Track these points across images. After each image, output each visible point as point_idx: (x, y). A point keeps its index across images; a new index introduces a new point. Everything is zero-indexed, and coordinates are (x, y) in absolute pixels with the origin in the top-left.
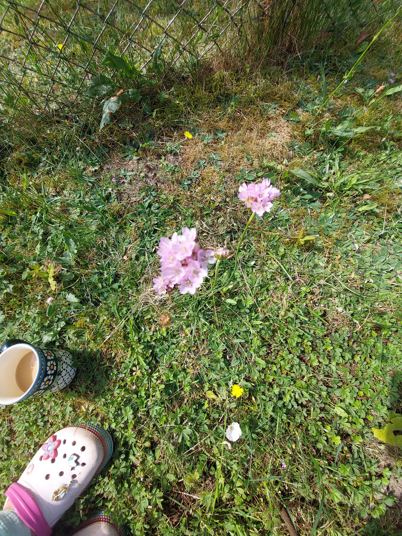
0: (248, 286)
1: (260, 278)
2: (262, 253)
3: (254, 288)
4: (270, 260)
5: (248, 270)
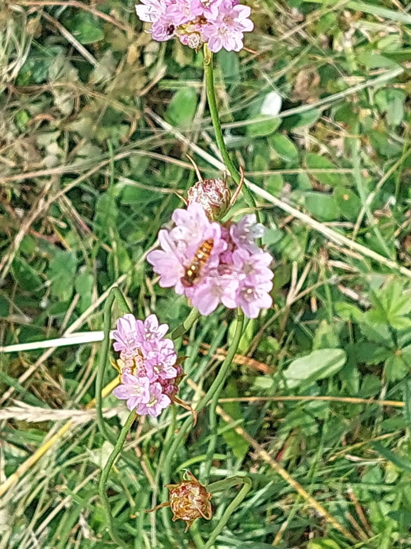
0: (334, 235)
1: (361, 153)
2: (278, 27)
3: (372, 222)
4: (342, 25)
5: (274, 155)
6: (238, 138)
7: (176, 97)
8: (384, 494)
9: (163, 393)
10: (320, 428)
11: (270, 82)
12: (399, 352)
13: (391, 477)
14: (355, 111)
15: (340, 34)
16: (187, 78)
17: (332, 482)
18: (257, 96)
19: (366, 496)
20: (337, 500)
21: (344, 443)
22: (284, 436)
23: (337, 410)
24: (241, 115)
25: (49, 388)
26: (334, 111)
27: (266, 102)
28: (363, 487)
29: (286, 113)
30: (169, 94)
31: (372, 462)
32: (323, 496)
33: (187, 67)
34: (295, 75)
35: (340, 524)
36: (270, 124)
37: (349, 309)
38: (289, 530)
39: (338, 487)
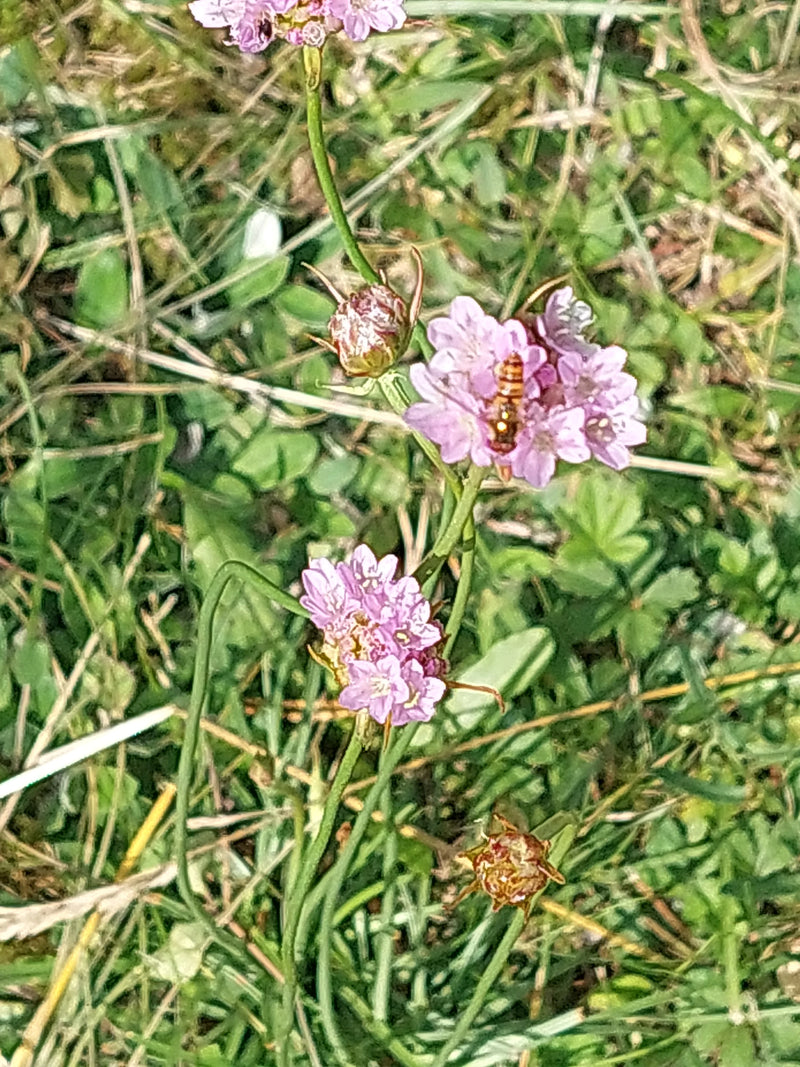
2: (228, 93)
4: (341, 57)
6: (219, 316)
7: (83, 277)
8: (694, 864)
9: (426, 674)
10: (546, 783)
11: (247, 195)
12: (637, 603)
13: (697, 830)
14: (413, 203)
15: (342, 73)
16: (91, 235)
17: (597, 873)
18: (231, 230)
19: (665, 878)
20: (615, 902)
21: (597, 795)
22: (483, 820)
23: (563, 740)
24: (214, 272)
25: (28, 872)
26: (376, 214)
27: (249, 236)
28: (654, 863)
29: (295, 242)
30: (68, 275)
31: (658, 812)
32: (589, 904)
33: (83, 217)
34: (286, 171)
35: (637, 942)
36: (269, 271)
37: (522, 558)
38: (551, 983)
39: (610, 878)
